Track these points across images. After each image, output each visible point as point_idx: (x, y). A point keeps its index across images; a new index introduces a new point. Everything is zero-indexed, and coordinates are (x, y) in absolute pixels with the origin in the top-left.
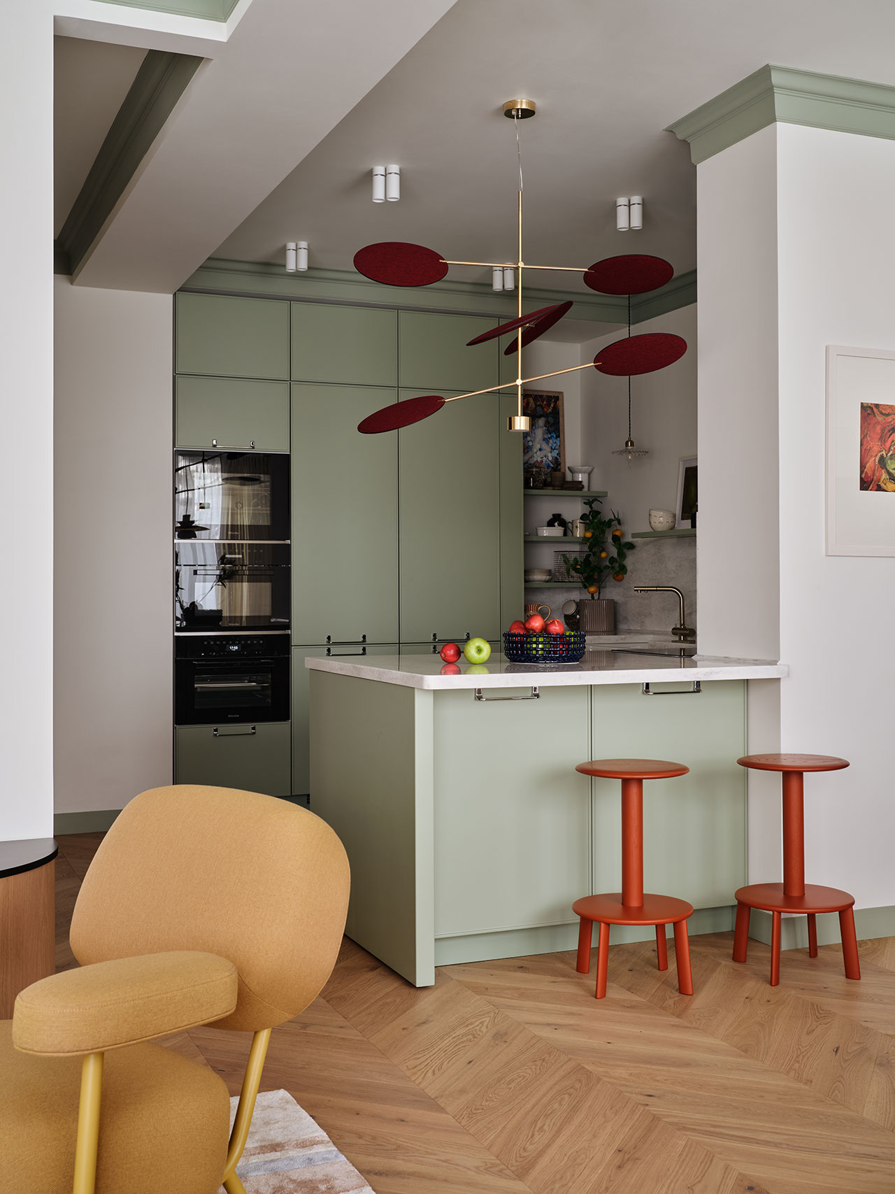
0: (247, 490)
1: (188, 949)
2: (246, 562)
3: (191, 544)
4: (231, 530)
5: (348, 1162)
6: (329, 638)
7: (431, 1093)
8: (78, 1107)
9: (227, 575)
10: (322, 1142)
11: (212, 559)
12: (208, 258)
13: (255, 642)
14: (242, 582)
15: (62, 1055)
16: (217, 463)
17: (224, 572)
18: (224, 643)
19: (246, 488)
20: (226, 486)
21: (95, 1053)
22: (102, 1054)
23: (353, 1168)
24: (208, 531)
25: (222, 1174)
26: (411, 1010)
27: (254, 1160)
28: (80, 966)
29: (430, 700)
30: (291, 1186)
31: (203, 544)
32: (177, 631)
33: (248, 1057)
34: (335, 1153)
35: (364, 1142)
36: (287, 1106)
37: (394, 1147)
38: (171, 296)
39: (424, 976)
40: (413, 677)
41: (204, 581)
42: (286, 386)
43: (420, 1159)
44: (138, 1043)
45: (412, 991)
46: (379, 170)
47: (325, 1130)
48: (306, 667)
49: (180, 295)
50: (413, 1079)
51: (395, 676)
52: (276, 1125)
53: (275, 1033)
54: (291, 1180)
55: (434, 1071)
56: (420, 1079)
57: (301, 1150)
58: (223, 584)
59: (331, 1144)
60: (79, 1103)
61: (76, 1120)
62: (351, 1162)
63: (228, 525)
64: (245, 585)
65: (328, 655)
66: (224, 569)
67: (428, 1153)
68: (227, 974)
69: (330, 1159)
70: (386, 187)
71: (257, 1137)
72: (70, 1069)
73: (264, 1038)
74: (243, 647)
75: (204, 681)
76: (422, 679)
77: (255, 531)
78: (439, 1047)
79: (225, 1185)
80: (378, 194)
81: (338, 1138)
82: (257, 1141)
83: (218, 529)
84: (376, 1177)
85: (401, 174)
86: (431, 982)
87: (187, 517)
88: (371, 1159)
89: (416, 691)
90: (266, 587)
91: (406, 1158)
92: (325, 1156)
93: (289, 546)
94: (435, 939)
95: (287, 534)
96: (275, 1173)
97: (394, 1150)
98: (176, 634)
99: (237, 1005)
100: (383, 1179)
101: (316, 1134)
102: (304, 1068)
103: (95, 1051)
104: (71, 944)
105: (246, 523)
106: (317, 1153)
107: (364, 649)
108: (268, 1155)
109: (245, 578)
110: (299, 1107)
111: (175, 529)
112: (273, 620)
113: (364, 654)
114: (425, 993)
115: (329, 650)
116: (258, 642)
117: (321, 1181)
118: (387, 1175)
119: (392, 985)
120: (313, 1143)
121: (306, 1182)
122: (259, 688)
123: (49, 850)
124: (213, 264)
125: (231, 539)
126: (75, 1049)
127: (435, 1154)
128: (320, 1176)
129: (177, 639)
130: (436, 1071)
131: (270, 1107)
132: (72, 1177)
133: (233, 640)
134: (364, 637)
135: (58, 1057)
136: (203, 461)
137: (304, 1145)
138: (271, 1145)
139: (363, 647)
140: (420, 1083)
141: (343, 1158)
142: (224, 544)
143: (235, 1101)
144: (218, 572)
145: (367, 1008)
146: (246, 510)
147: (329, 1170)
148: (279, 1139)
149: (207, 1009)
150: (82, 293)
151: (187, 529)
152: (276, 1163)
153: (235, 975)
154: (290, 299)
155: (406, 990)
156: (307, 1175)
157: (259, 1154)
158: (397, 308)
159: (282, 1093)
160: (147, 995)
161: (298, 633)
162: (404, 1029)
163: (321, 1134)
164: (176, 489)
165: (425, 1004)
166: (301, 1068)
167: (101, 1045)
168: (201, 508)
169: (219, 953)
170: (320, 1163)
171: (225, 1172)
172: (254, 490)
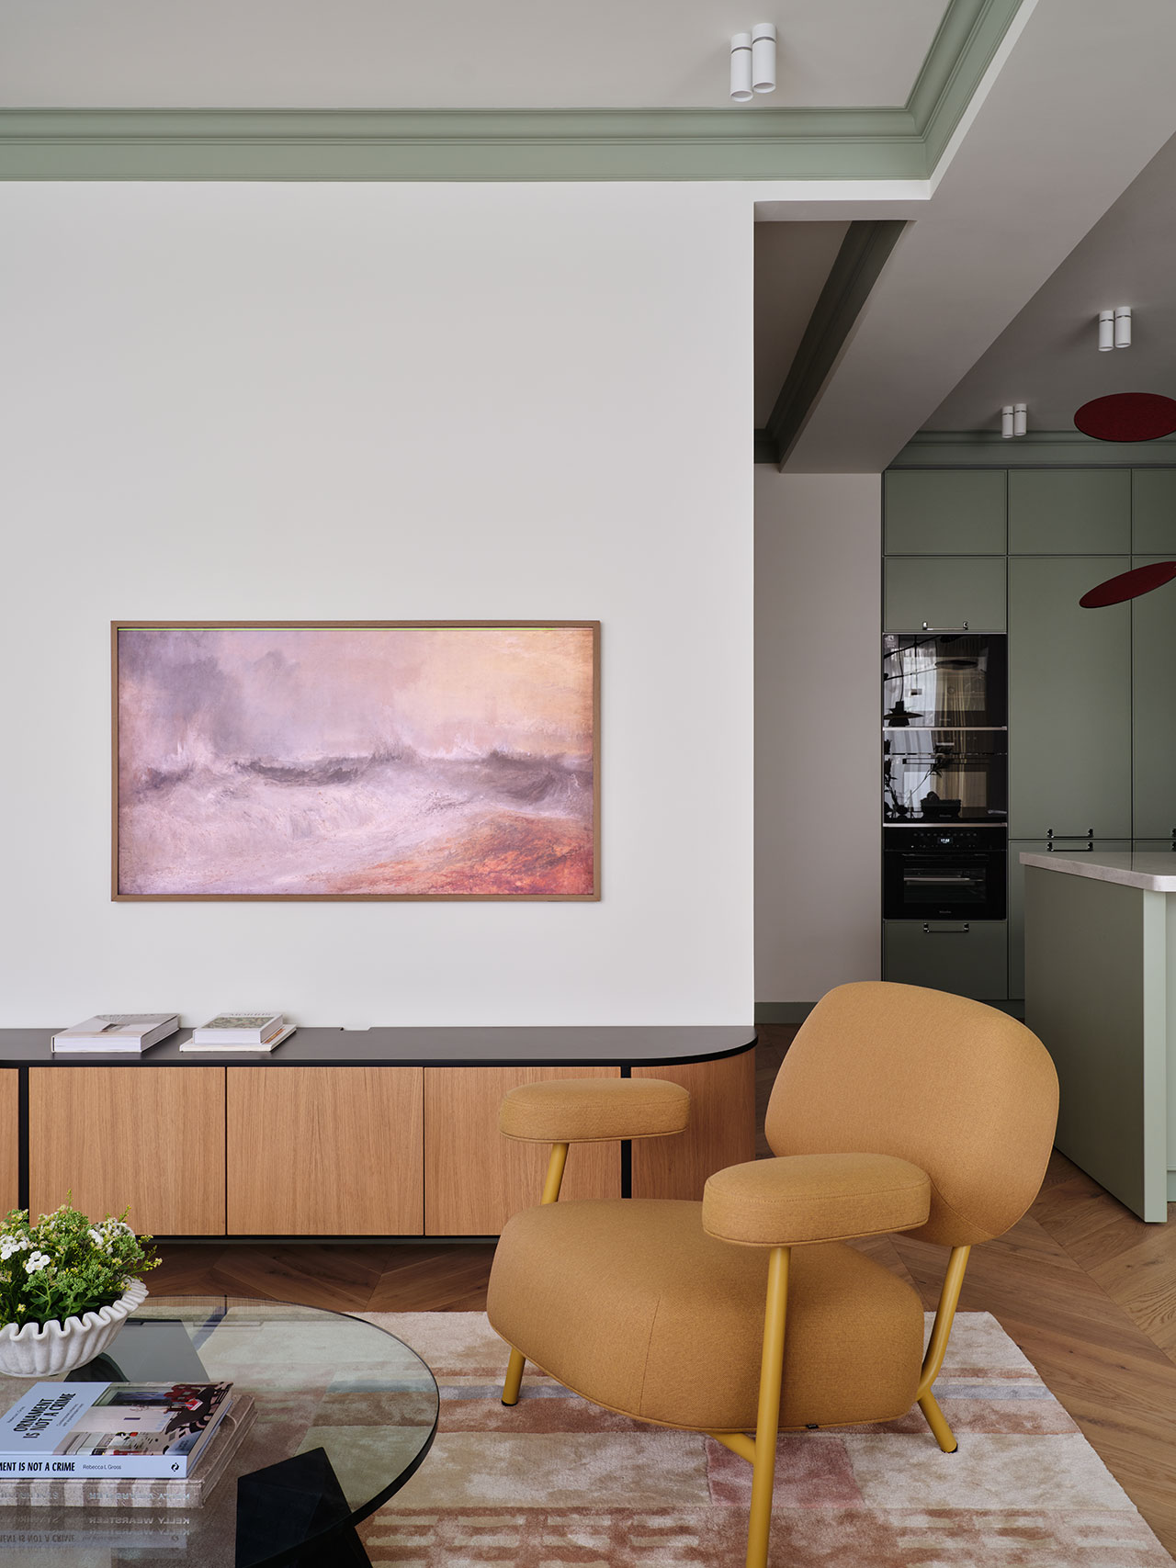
0: (964, 674)
1: (881, 1153)
2: (963, 749)
3: (905, 731)
4: (946, 716)
5: (1058, 1403)
6: (1050, 832)
7: (1159, 1341)
8: (765, 1299)
9: (943, 763)
10: (1029, 1376)
11: (928, 747)
12: (917, 432)
13: (968, 835)
14: (958, 771)
15: (748, 1244)
16: (932, 647)
17: (939, 762)
18: (935, 835)
19: (961, 672)
20: (941, 670)
21: (781, 1247)
22: (789, 1249)
23: (1063, 1410)
24: (922, 718)
25: (916, 1392)
26: (1138, 1246)
27: (954, 1382)
28: (775, 1157)
29: (1163, 902)
30: (994, 1417)
31: (917, 732)
32: (885, 822)
33: (946, 1269)
34: (1043, 1390)
35: (1077, 1384)
36: (992, 1331)
37: (1112, 1395)
38: (880, 475)
39: (1155, 1210)
40: (1142, 877)
41: (919, 771)
42: (1002, 562)
43: (1145, 1414)
44: (824, 1243)
45: (1140, 1226)
46: (1107, 314)
47: (1033, 1364)
48: (1021, 862)
49: (889, 474)
50: (1138, 1323)
51: (1119, 874)
52: (979, 1349)
53: (976, 1251)
54: (993, 1410)
55: (1162, 1319)
56: (1146, 1325)
57: (1005, 1380)
58: (938, 774)
59: (1039, 1379)
60: (766, 1295)
61: (763, 1311)
62: (1061, 1403)
63: (943, 712)
64: (962, 774)
65: (1049, 850)
66: (939, 759)
67: (1151, 1409)
68: (918, 1183)
69: (1037, 1396)
70: (1116, 332)
71: (958, 1358)
72: (760, 1258)
73: (962, 1255)
74: (954, 840)
75: (915, 874)
76: (1152, 879)
77: (971, 718)
78: (1169, 1293)
79: (919, 1402)
80: (1106, 342)
81: (1048, 1375)
82: (958, 1363)
83: (933, 715)
84: (1089, 1424)
85: (1133, 316)
86: (1163, 1219)
87: (900, 704)
88: (1085, 1404)
89: (1145, 892)
90: (981, 776)
91: (1125, 1410)
92: (1031, 1391)
93: (1006, 733)
94: (1168, 1171)
95: (1003, 720)
96: (976, 1400)
97: (1112, 1398)
98: (885, 825)
99: (929, 1217)
100: (1097, 1428)
101: (1023, 1366)
102: (1012, 1293)
103: (780, 1245)
104: (767, 1134)
105: (962, 709)
106: (1023, 1387)
107: (1091, 845)
108: (969, 1379)
109: (962, 767)
110: (1005, 1334)
111: (884, 718)
112: (990, 812)
113: (1090, 850)
114: (1155, 1229)
115: (1050, 845)
116: (972, 835)
117: (1027, 1418)
118: (1103, 1425)
119: (1117, 1217)
120: (1019, 1375)
121: (1009, 1416)
122: (973, 884)
123: (750, 1038)
124: (924, 437)
125: (948, 726)
126: (761, 1240)
127: (1161, 1412)
128: (1025, 1412)
129: (885, 830)
130: (1166, 1318)
131: (972, 1328)
132: (760, 1368)
133: (945, 833)
134: (1091, 831)
135: (744, 1247)
136: (915, 646)
137: (1008, 1375)
138: (973, 1370)
139: (1089, 842)
140: (1145, 1330)
141: (1052, 1397)
142: (939, 732)
143: (930, 1317)
144: (933, 761)
145: (1085, 1238)
146: (961, 695)
147: (1037, 1407)
148: (981, 1365)
149: (896, 1218)
150: (790, 481)
151: (899, 716)
152: (977, 1389)
153: (927, 1185)
154: (1008, 468)
155: (1132, 1224)
156: (1011, 1408)
157: (959, 1376)
158: (1131, 467)
159: (987, 1316)
160: (833, 1195)
161: (1015, 827)
162: (1129, 1266)
163: (1029, 1367)
164: (887, 675)
165: (1154, 1242)
166: (1009, 1293)
167: (786, 1240)
168: (913, 694)
169: (913, 1161)
170: (1026, 1398)
171: (919, 1391)
172: (972, 674)
